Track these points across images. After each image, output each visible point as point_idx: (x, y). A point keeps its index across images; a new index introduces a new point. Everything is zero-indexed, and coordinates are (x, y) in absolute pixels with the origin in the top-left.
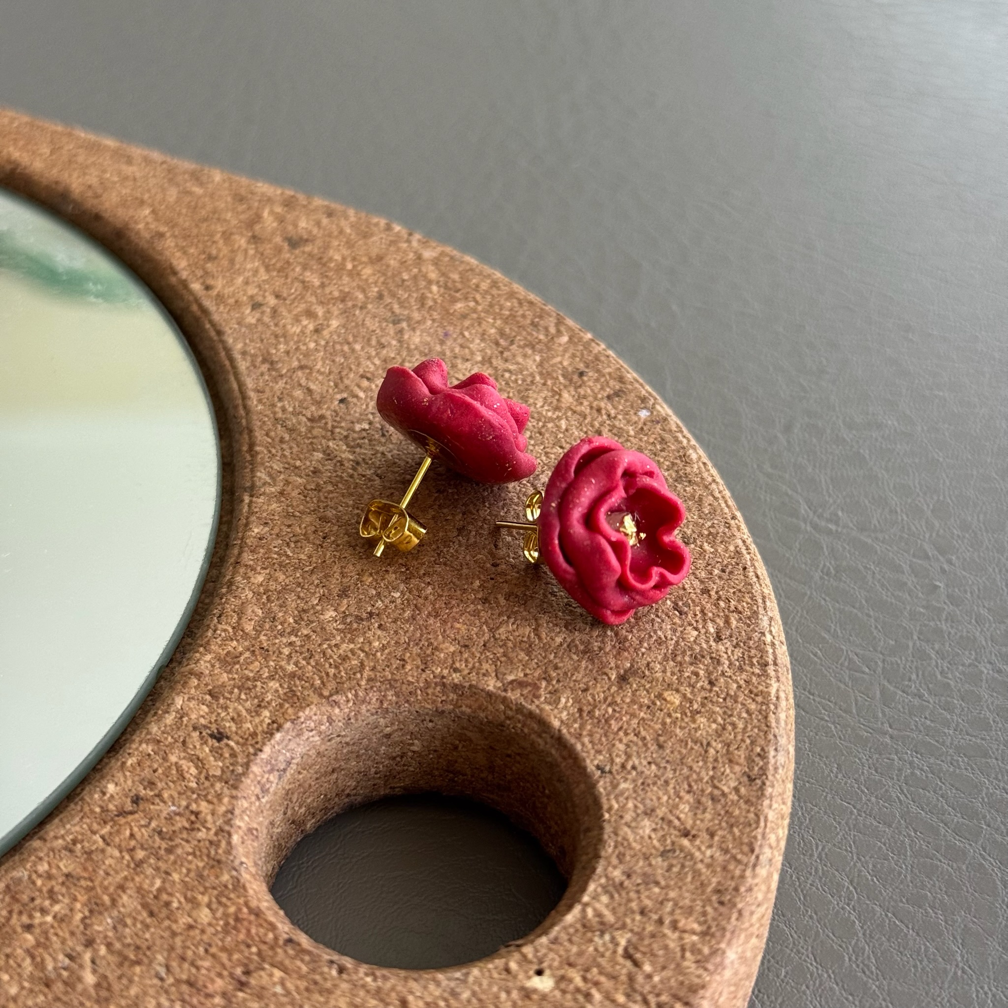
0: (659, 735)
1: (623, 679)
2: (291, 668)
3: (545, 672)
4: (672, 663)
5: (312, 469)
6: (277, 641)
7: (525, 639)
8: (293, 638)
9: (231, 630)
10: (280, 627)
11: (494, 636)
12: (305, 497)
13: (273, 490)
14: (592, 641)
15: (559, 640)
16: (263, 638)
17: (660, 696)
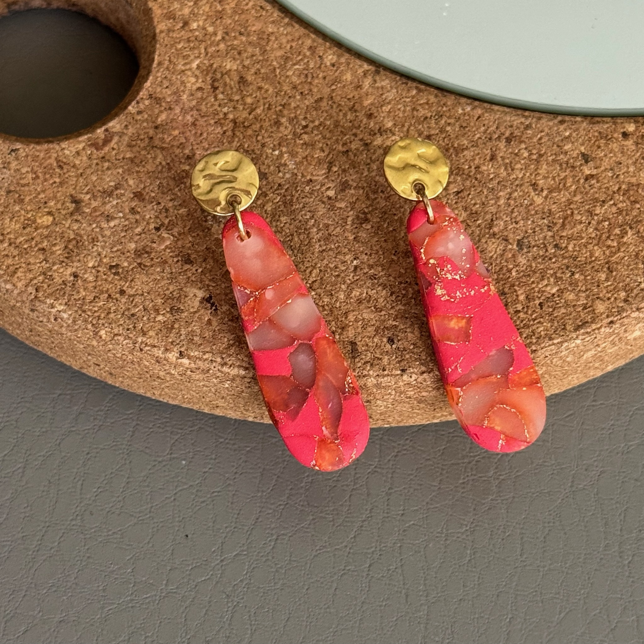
0: (20, 196)
1: (76, 202)
2: (194, 25)
3: (109, 161)
4: (72, 237)
5: (376, 115)
6: (221, 28)
7: (143, 163)
8: (219, 37)
9: (246, 8)
10: (233, 34)
11: (156, 147)
12: (349, 99)
13: (367, 83)
14: (119, 201)
15: (131, 182)
16: (229, 21)
17: (50, 213)
